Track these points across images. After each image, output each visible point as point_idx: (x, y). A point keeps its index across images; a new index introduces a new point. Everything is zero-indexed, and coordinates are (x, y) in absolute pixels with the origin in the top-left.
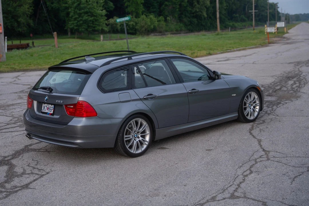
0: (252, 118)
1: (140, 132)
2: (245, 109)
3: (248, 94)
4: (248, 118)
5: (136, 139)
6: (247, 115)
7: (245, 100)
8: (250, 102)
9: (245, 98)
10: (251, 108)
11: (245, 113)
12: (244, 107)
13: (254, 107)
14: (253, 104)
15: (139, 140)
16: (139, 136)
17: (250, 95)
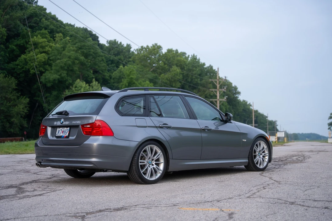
0: (261, 167)
1: (155, 160)
2: (255, 156)
3: (258, 143)
4: (258, 166)
5: (150, 166)
6: (257, 163)
7: (254, 148)
8: (260, 151)
9: (255, 146)
10: (260, 157)
11: (255, 161)
12: (253, 154)
13: (263, 156)
14: (262, 153)
15: (153, 167)
16: (154, 163)
17: (260, 144)
